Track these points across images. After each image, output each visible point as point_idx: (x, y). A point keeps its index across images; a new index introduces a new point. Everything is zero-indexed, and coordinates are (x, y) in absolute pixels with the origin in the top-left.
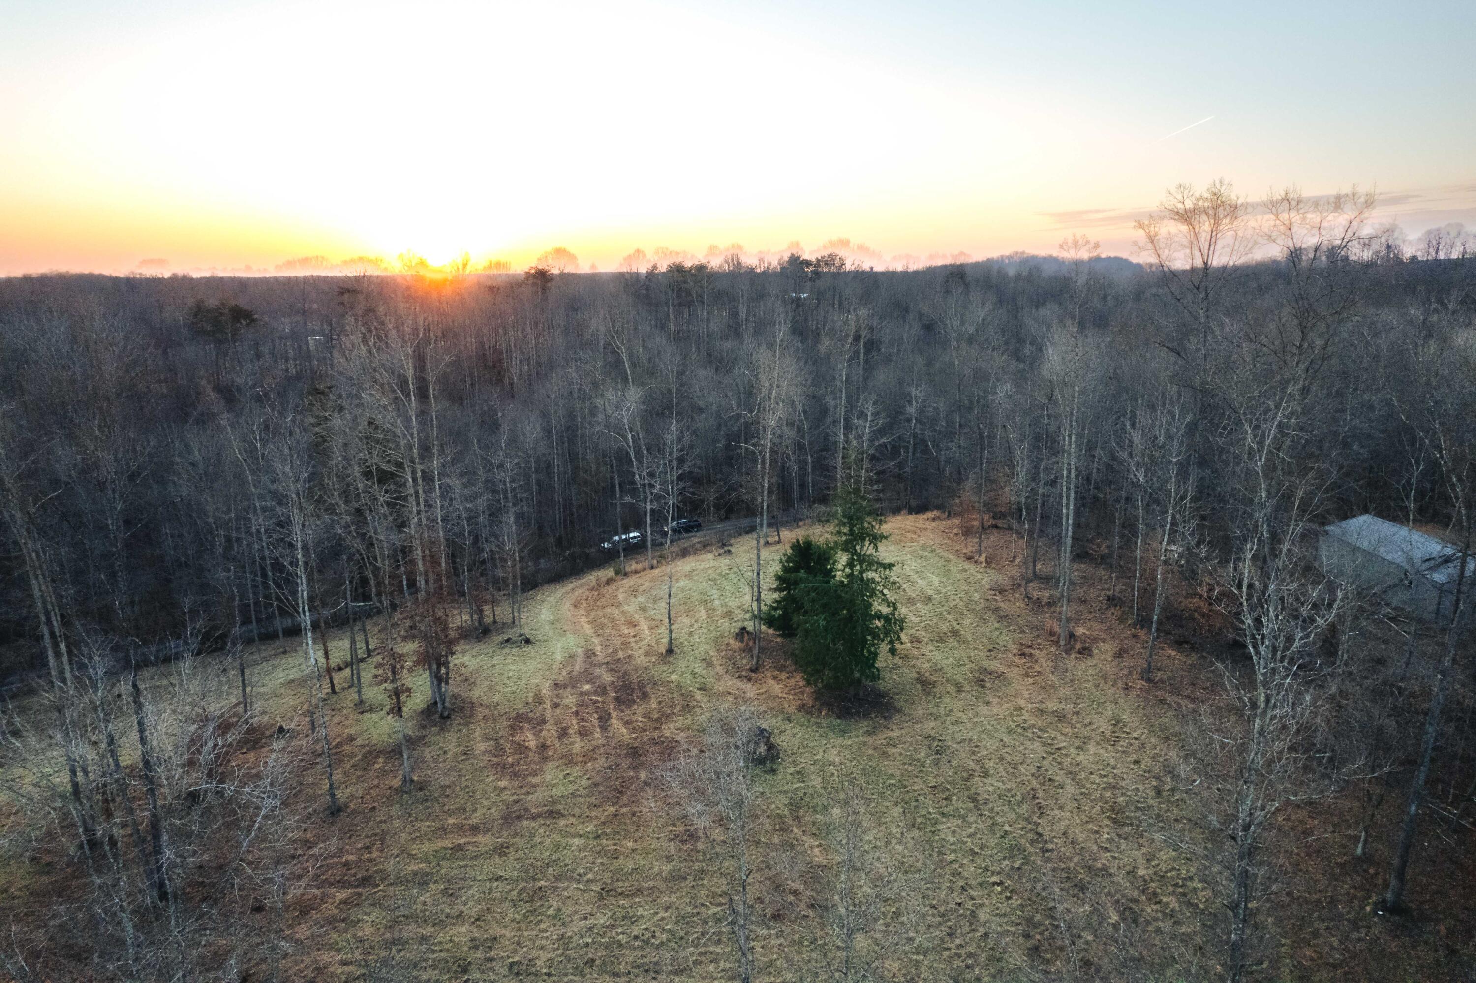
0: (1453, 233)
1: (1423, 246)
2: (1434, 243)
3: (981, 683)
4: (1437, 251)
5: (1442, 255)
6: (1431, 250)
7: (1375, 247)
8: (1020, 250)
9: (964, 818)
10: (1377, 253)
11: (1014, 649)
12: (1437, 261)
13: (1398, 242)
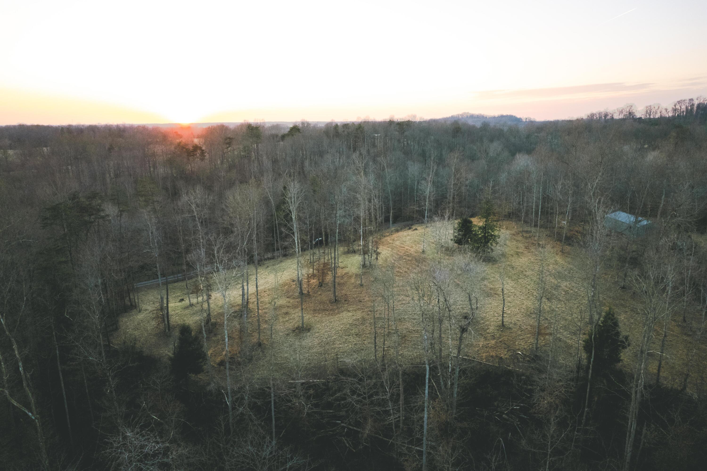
0: (656, 108)
1: (644, 113)
2: (649, 111)
3: (517, 254)
4: (650, 115)
5: (652, 117)
6: (647, 115)
7: (625, 113)
8: (467, 112)
9: (524, 279)
10: (625, 115)
11: (524, 247)
12: (650, 119)
13: (633, 111)
